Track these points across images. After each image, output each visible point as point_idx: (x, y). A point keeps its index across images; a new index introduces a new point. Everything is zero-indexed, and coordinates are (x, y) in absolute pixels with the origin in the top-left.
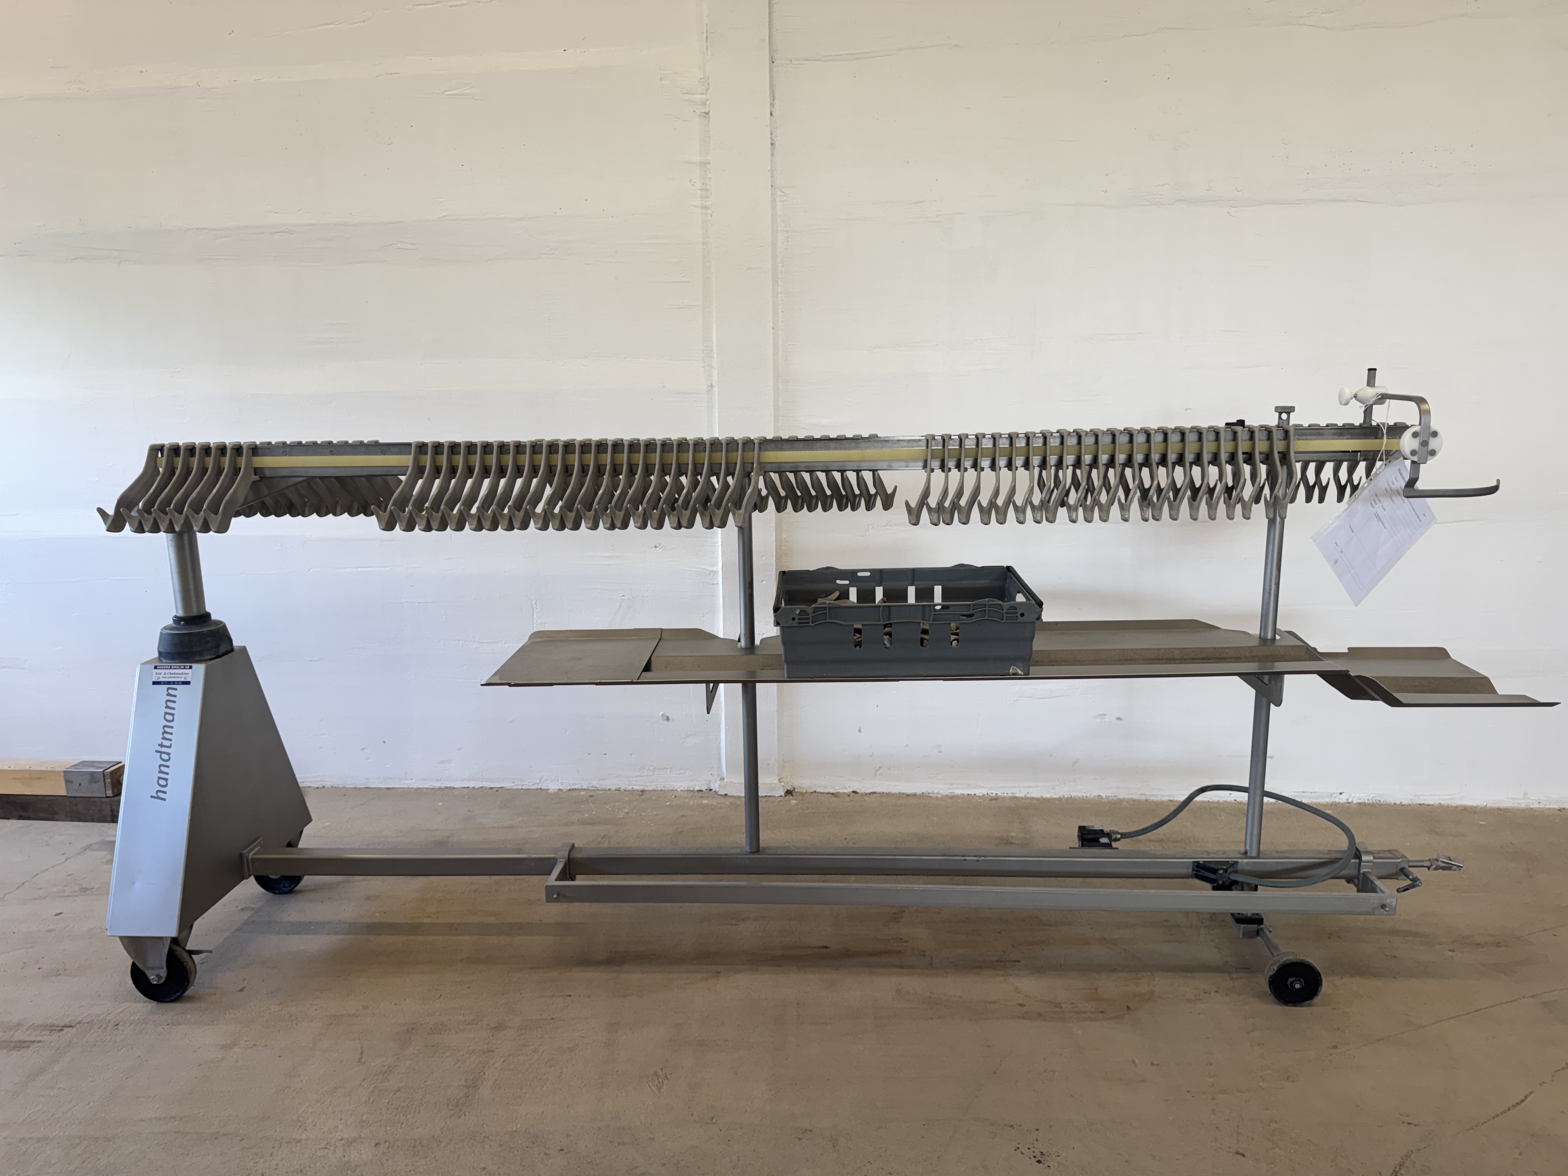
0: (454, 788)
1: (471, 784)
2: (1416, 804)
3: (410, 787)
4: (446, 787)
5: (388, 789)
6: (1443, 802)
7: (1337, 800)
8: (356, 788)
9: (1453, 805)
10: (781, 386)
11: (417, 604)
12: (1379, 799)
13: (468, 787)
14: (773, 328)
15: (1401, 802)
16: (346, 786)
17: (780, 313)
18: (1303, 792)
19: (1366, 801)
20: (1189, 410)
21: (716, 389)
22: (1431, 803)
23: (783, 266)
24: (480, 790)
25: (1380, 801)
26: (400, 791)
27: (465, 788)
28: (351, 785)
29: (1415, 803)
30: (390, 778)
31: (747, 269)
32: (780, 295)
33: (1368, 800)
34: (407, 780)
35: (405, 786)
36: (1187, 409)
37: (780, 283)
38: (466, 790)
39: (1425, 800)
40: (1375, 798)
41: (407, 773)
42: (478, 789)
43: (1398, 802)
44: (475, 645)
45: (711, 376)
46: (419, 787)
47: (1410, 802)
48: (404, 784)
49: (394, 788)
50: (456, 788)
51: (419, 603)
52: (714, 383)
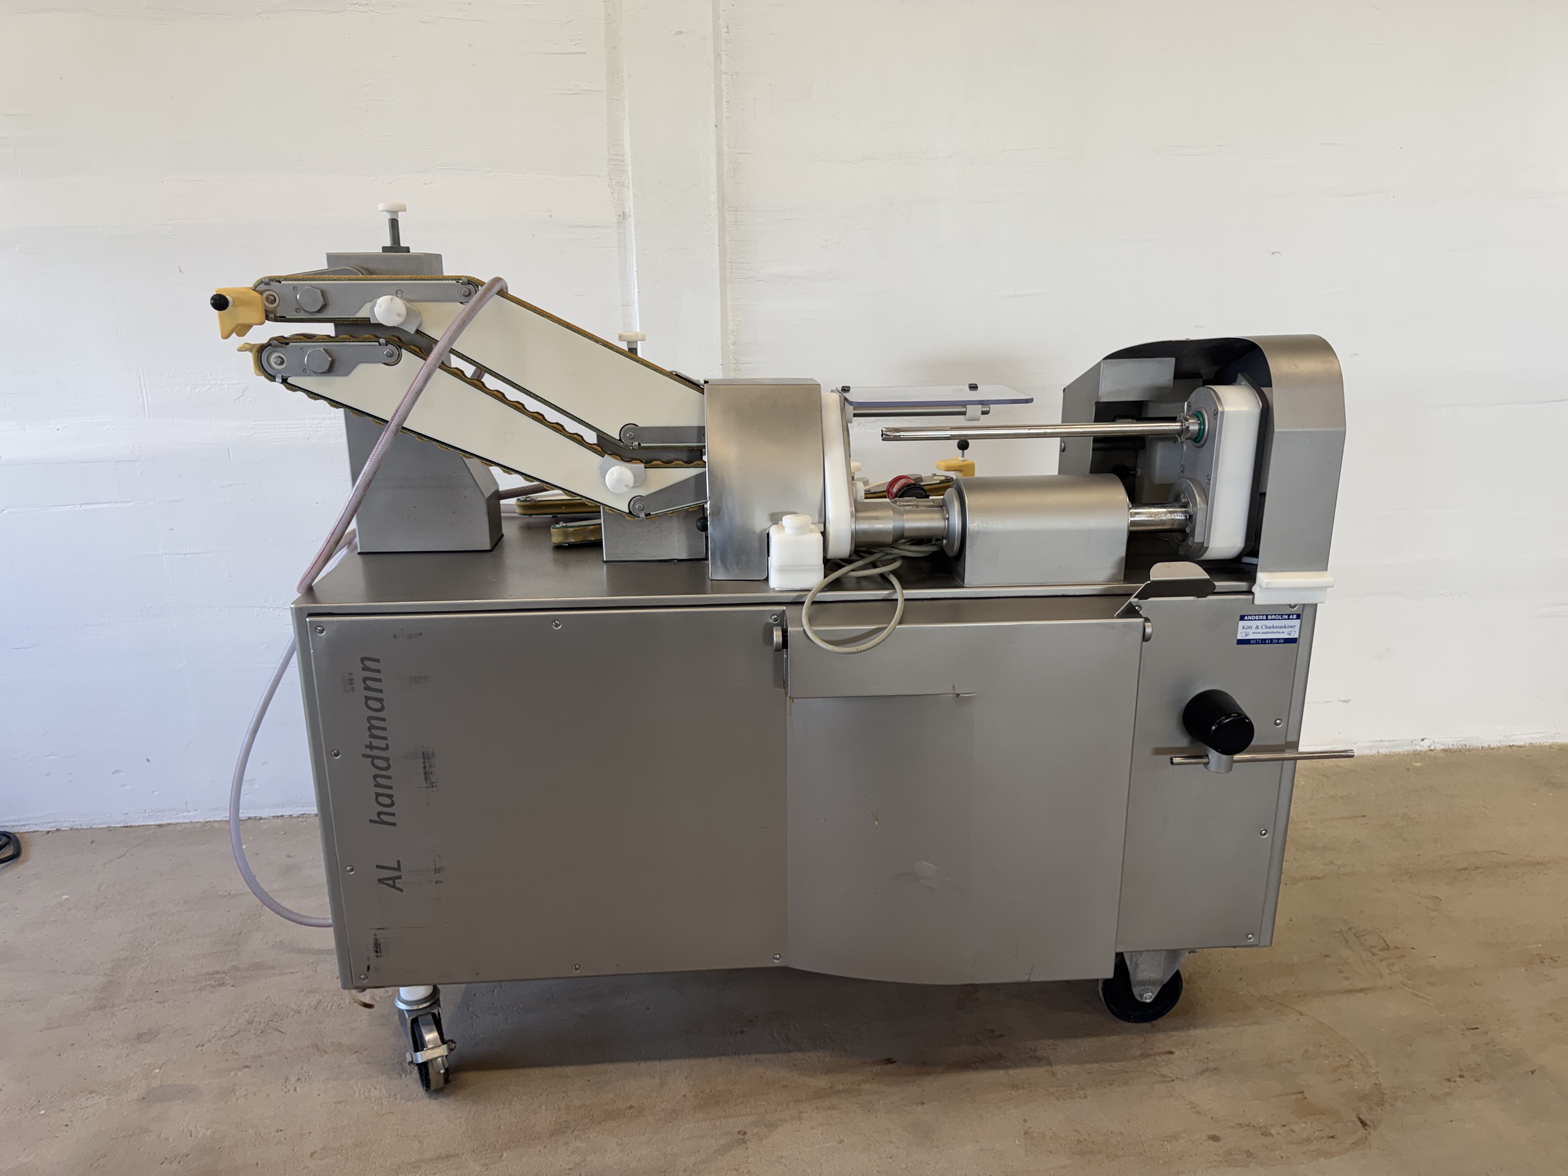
0: (261, 819)
1: (286, 812)
2: (1506, 746)
3: (194, 821)
4: (250, 818)
5: (160, 826)
6: (1534, 742)
7: (1418, 748)
8: (109, 829)
9: (1545, 744)
10: (727, 216)
11: (182, 556)
12: (1464, 743)
13: (282, 816)
14: (716, 126)
15: (1489, 746)
16: (94, 826)
17: (724, 104)
18: (1381, 741)
19: (1451, 747)
20: (1276, 254)
21: (631, 221)
22: (1522, 743)
23: (728, 32)
24: (300, 819)
25: (1466, 745)
26: (178, 828)
27: (278, 817)
28: (102, 824)
29: (1504, 744)
30: (162, 811)
31: (676, 34)
32: (724, 76)
33: (1453, 745)
34: (189, 811)
35: (188, 821)
36: (1273, 253)
37: (724, 59)
38: (279, 821)
39: (1515, 741)
40: (1461, 743)
41: (187, 802)
42: (298, 817)
43: (1486, 745)
44: (277, 613)
45: (623, 200)
46: (208, 820)
47: (1499, 745)
48: (184, 817)
49: (169, 824)
50: (264, 819)
51: (185, 554)
52: (627, 211)
